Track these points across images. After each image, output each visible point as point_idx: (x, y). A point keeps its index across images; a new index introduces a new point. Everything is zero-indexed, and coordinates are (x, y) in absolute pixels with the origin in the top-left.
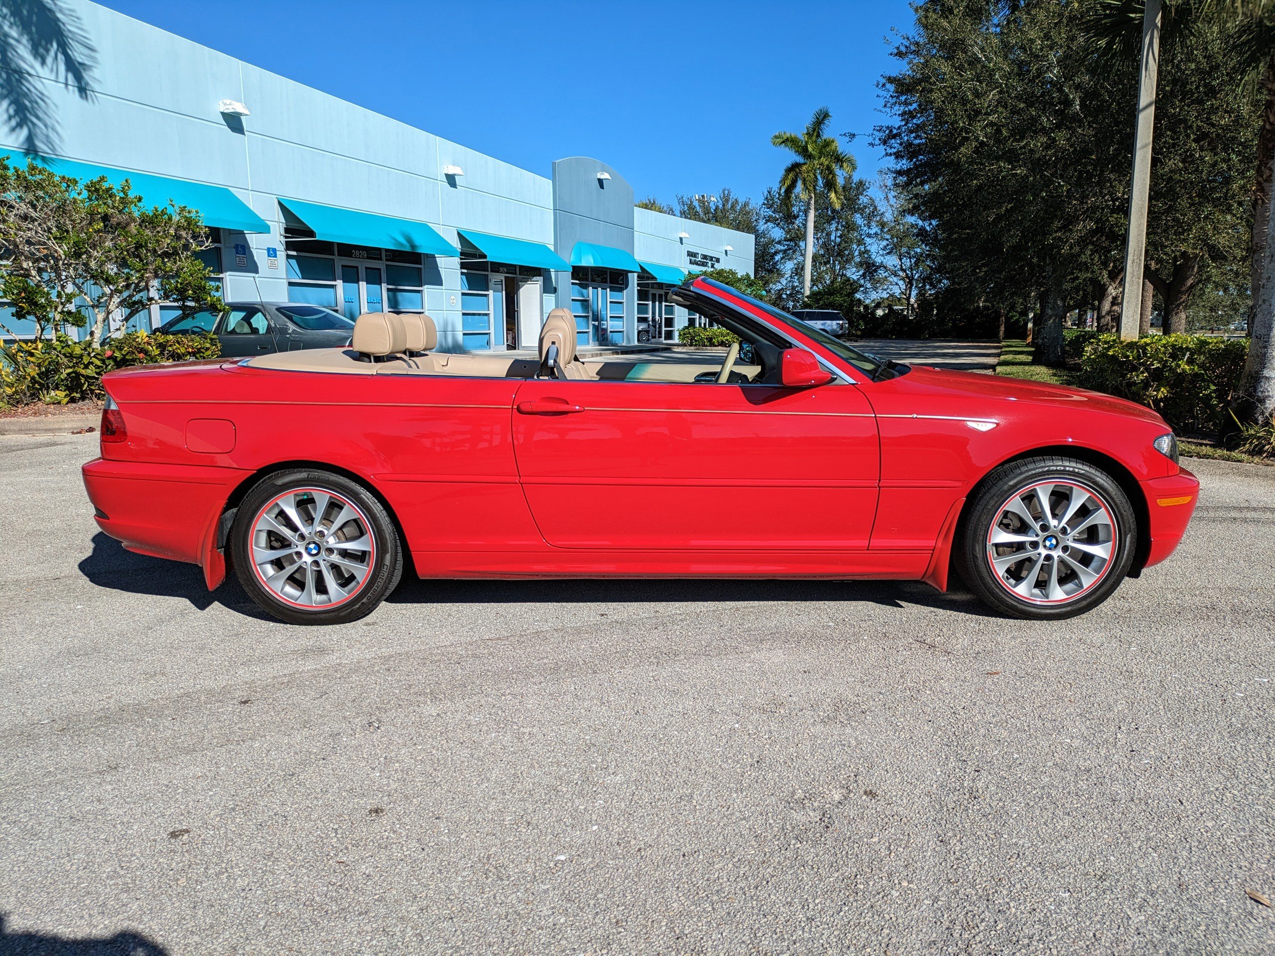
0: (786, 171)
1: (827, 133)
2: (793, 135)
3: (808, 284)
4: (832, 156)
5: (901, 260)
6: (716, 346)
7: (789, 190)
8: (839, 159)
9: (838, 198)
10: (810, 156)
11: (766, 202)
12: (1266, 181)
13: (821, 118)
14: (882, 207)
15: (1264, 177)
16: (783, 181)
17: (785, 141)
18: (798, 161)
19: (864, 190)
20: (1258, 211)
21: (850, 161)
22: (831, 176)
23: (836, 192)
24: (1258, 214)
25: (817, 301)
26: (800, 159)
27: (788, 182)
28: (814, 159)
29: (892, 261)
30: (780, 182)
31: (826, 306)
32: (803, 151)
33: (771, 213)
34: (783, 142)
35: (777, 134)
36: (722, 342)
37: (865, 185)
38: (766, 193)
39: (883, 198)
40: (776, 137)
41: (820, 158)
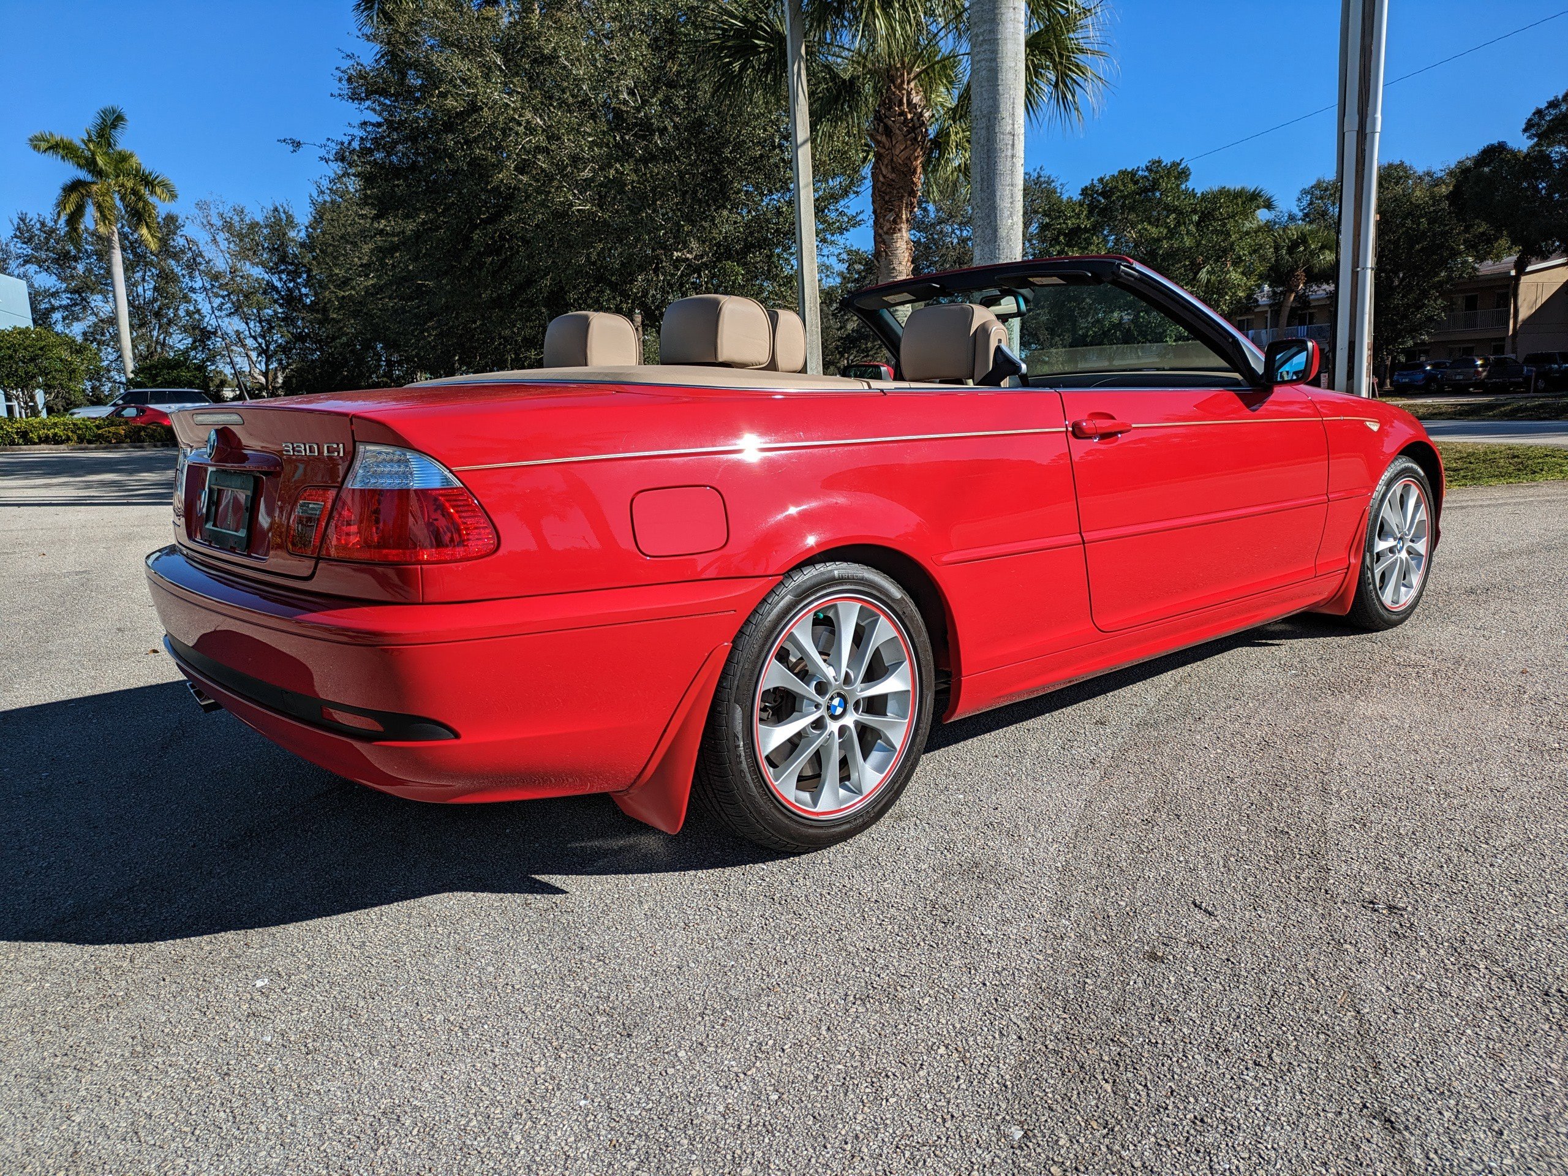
0: (64, 190)
1: (123, 141)
2: (65, 139)
3: (128, 354)
4: (135, 176)
5: (247, 324)
6: (35, 444)
7: (74, 219)
8: (148, 181)
9: (152, 236)
10: (99, 173)
11: (18, 234)
12: (886, 233)
13: (111, 121)
14: (209, 252)
15: (885, 229)
16: (61, 204)
17: (54, 147)
18: (82, 178)
19: (178, 228)
20: (881, 263)
21: (165, 185)
22: (141, 204)
23: (148, 227)
24: (883, 267)
25: (153, 378)
26: (83, 175)
27: (70, 208)
28: (107, 176)
29: (233, 325)
30: (58, 205)
31: (168, 384)
32: (90, 164)
33: (30, 251)
34: (50, 148)
35: (38, 134)
36: (47, 436)
37: (177, 221)
38: (16, 221)
39: (210, 241)
40: (36, 138)
41: (118, 176)
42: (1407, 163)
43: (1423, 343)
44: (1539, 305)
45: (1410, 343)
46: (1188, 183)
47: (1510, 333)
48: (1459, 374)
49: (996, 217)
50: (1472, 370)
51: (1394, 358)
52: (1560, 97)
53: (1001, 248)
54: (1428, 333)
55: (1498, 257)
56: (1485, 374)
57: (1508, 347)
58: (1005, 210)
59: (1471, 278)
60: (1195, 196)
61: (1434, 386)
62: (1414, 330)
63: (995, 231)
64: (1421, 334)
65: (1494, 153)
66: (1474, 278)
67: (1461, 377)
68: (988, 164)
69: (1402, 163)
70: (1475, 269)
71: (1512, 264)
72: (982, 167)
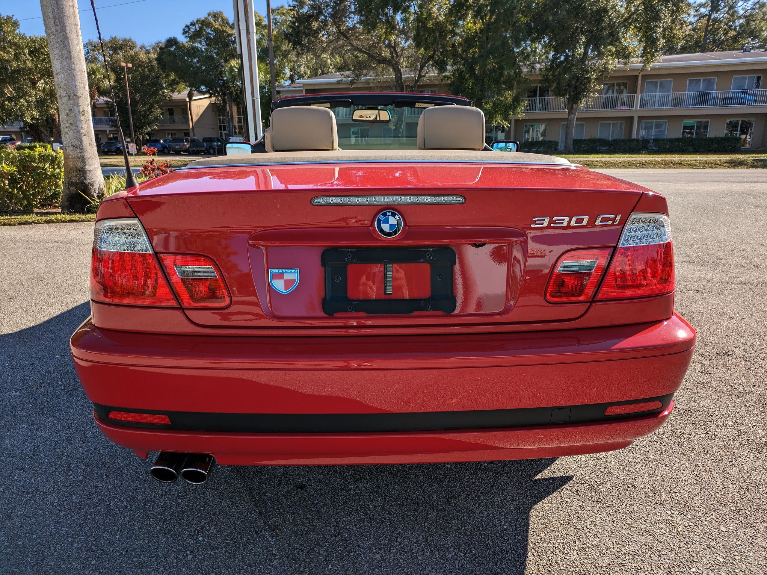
42: (133, 40)
43: (155, 129)
44: (199, 115)
45: (149, 129)
46: (20, 30)
47: (191, 127)
48: (177, 145)
49: (68, 43)
50: (182, 144)
51: (143, 137)
52: (195, 21)
53: (75, 64)
54: (157, 125)
55: (179, 92)
56: (188, 146)
57: (191, 134)
58: (75, 40)
59: (170, 100)
60: (26, 38)
61: (166, 151)
62: (150, 124)
63: (69, 52)
64: (154, 125)
65: (172, 42)
66: (171, 100)
67: (178, 147)
68: (58, 8)
69: (131, 39)
70: (171, 96)
71: (186, 96)
72: (53, 9)
